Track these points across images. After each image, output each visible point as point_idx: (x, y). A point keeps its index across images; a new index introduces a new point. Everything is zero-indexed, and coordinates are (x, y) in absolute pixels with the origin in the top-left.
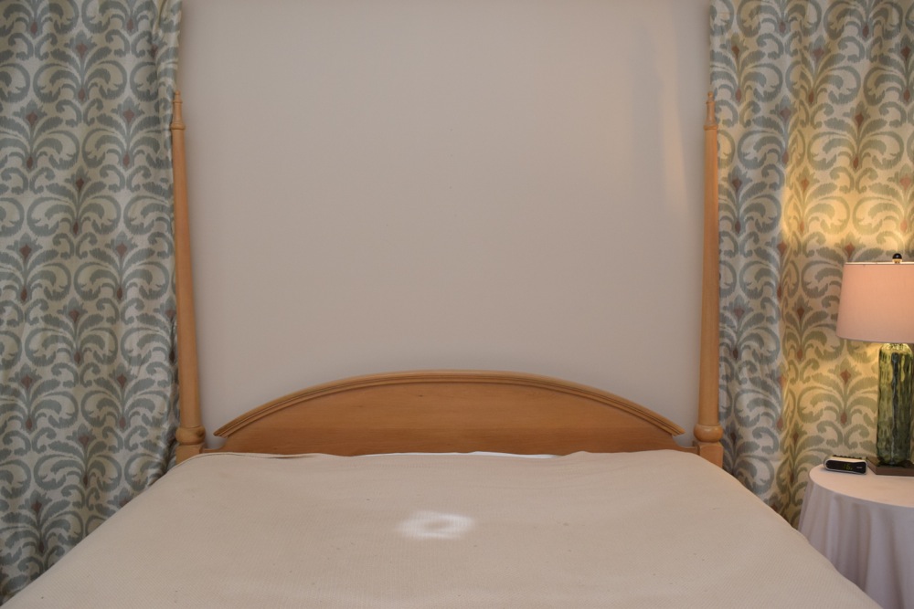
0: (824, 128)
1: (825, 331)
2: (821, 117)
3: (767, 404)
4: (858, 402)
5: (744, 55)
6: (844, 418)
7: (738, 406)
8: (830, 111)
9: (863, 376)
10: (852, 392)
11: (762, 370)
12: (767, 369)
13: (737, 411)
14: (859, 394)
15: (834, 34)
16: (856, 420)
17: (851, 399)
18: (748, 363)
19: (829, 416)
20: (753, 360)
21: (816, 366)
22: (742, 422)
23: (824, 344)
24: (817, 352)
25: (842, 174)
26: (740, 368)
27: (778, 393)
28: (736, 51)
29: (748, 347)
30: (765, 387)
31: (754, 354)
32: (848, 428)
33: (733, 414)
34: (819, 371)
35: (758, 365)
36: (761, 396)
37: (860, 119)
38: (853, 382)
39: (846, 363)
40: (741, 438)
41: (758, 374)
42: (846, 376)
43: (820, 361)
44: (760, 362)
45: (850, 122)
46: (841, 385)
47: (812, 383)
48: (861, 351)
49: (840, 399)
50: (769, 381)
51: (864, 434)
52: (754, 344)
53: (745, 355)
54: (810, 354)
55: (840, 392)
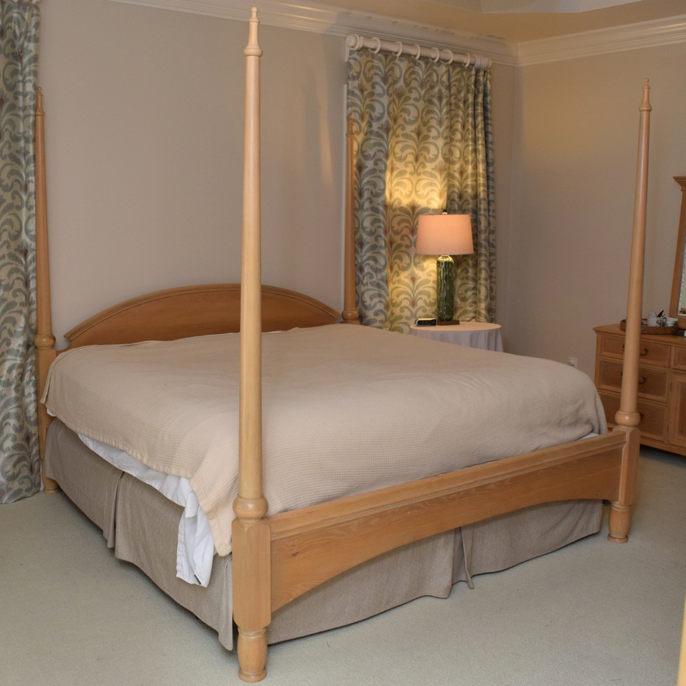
0: (401, 138)
1: (402, 254)
2: (399, 132)
3: (380, 296)
4: (420, 293)
5: (366, 93)
6: (413, 303)
7: (364, 299)
8: (404, 129)
9: (422, 278)
10: (417, 288)
11: (377, 276)
12: (379, 276)
13: (363, 302)
14: (421, 289)
15: (407, 84)
16: (420, 303)
17: (417, 292)
18: (369, 273)
19: (406, 303)
20: (371, 271)
21: (398, 275)
22: (366, 307)
23: (401, 262)
24: (399, 267)
25: (410, 165)
26: (364, 277)
27: (386, 288)
28: (362, 91)
29: (368, 264)
30: (379, 286)
31: (372, 268)
32: (416, 309)
33: (360, 304)
34: (399, 278)
35: (374, 274)
36: (377, 292)
37: (419, 134)
38: (417, 282)
39: (413, 272)
40: (366, 317)
41: (374, 279)
42: (413, 279)
43: (400, 271)
44: (376, 272)
45: (414, 135)
46: (411, 285)
47: (397, 285)
48: (421, 265)
49: (411, 293)
50: (381, 283)
51: (425, 311)
52: (372, 262)
53: (366, 270)
54: (396, 268)
55: (411, 289)
